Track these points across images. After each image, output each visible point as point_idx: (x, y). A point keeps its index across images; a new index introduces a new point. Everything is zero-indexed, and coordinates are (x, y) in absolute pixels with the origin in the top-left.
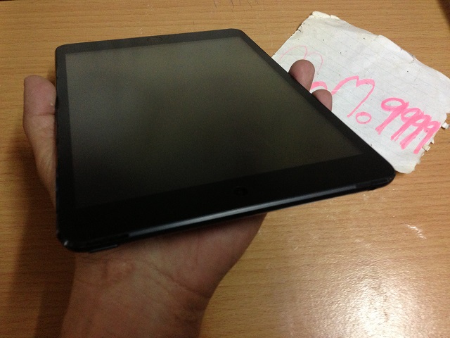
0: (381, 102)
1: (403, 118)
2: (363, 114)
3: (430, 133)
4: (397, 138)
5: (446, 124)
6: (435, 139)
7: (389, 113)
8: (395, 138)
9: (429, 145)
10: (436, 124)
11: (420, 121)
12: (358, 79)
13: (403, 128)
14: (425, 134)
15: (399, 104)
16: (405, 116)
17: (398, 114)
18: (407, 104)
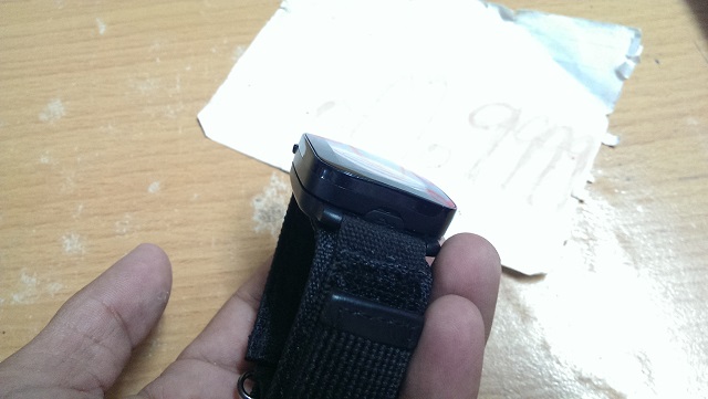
0: (467, 116)
1: (518, 141)
2: (433, 147)
3: (580, 161)
7: (488, 136)
8: (509, 186)
10: (590, 140)
14: (573, 165)
16: (522, 135)
17: (506, 133)
18: (520, 111)
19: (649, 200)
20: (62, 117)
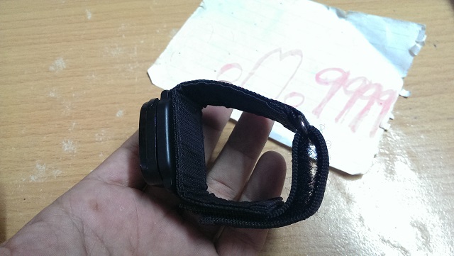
0: (315, 76)
1: (347, 92)
2: (293, 94)
3: (385, 105)
4: (344, 120)
5: (404, 90)
6: (394, 112)
7: (327, 88)
8: (340, 120)
9: (389, 122)
10: (392, 93)
11: (370, 92)
12: (281, 52)
13: (348, 106)
14: (381, 108)
15: (339, 75)
16: (349, 89)
17: (339, 87)
18: (348, 73)
19: (428, 131)
20: (64, 69)
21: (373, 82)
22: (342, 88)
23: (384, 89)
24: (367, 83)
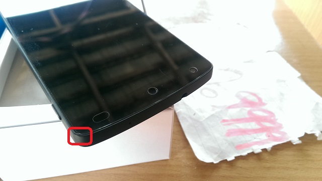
1: (250, 113)
3: (271, 139)
4: (229, 124)
6: (275, 148)
9: (262, 150)
11: (268, 124)
15: (256, 100)
18: (264, 104)
21: (278, 121)
22: (248, 109)
23: (282, 130)
24: (272, 118)
